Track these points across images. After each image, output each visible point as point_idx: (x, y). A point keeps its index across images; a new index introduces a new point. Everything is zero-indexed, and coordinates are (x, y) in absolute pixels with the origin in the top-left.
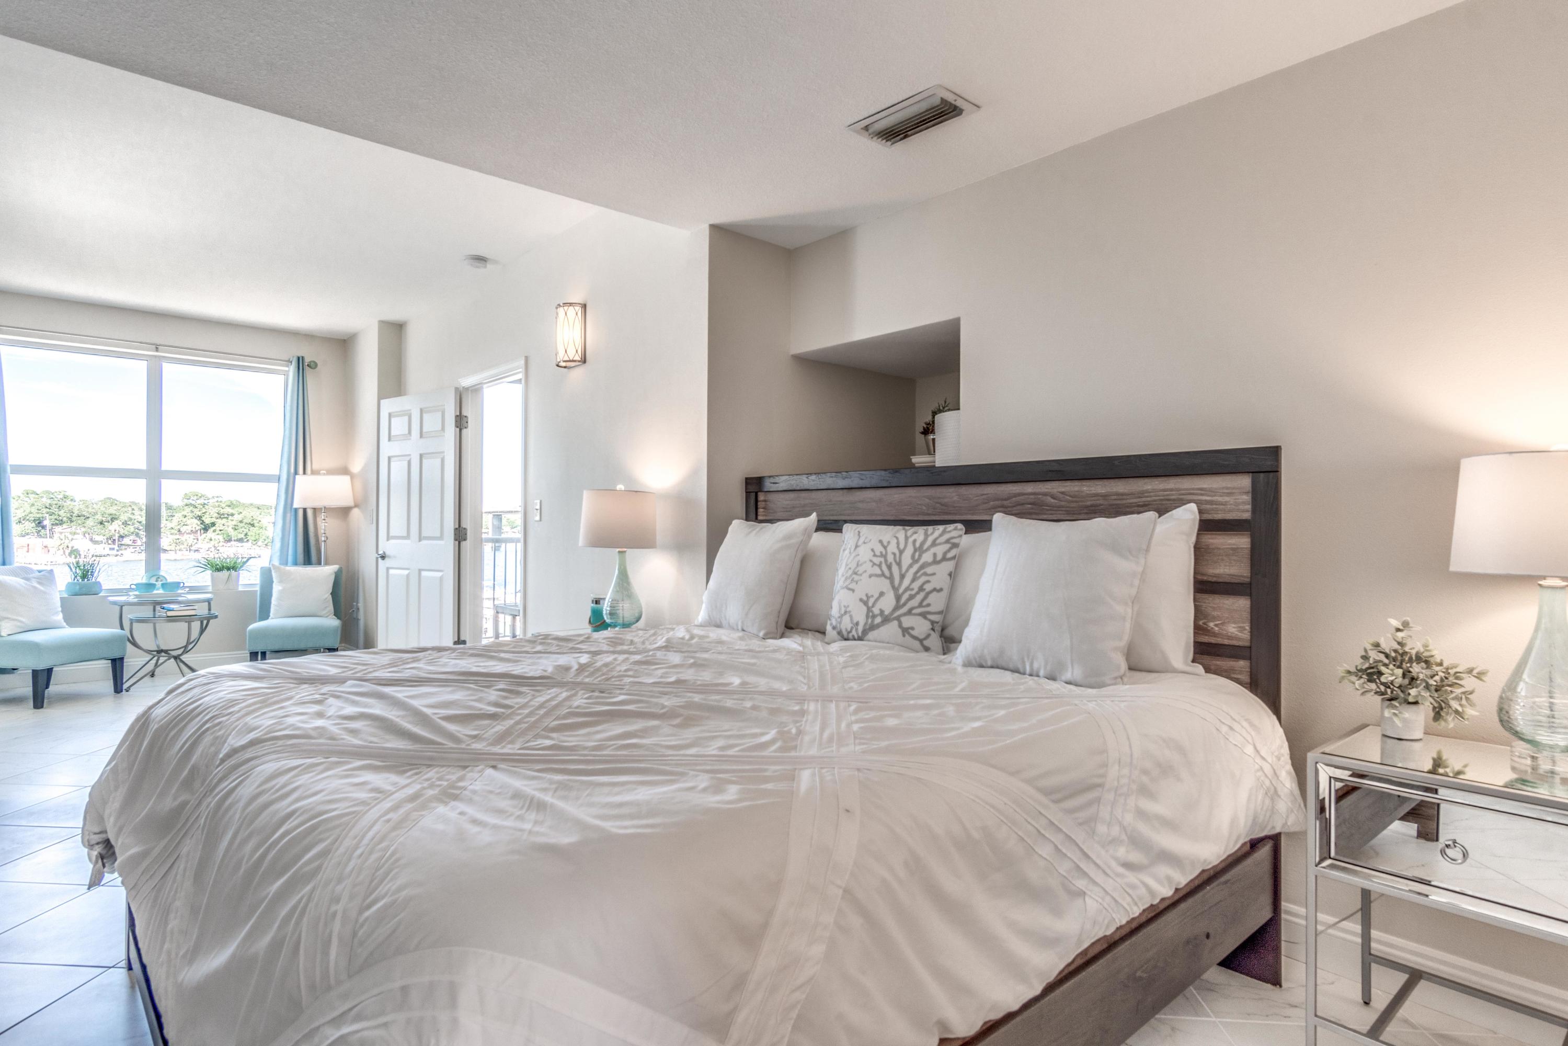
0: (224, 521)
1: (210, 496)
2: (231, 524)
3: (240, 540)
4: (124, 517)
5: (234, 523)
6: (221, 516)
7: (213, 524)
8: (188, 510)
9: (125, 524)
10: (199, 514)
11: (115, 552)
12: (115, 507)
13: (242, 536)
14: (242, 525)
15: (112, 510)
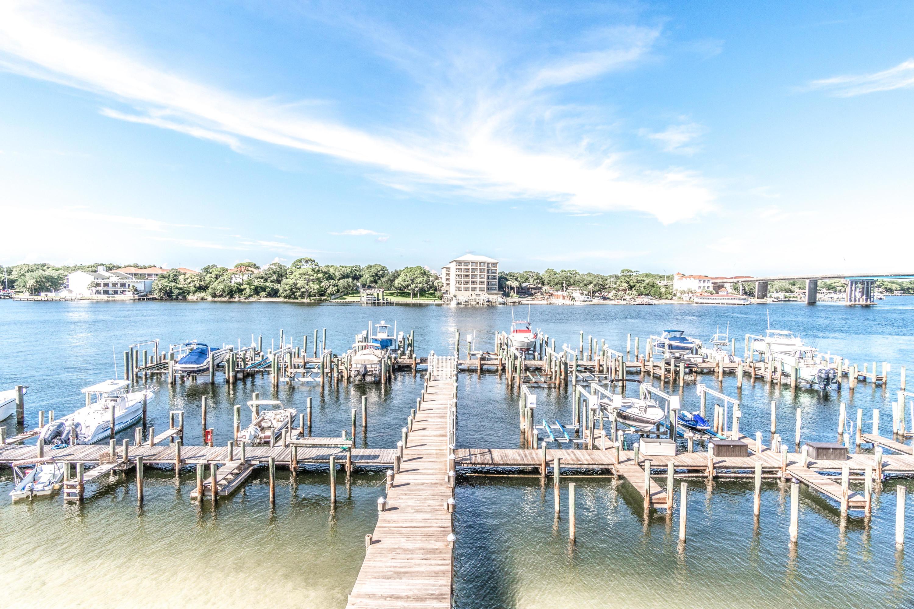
0: (640, 284)
1: (633, 271)
2: (643, 285)
3: (647, 295)
4: (595, 282)
5: (644, 285)
6: (638, 281)
7: (634, 286)
8: (623, 278)
9: (595, 285)
10: (628, 280)
11: (589, 300)
12: (592, 277)
13: (648, 292)
14: (648, 286)
15: (590, 279)
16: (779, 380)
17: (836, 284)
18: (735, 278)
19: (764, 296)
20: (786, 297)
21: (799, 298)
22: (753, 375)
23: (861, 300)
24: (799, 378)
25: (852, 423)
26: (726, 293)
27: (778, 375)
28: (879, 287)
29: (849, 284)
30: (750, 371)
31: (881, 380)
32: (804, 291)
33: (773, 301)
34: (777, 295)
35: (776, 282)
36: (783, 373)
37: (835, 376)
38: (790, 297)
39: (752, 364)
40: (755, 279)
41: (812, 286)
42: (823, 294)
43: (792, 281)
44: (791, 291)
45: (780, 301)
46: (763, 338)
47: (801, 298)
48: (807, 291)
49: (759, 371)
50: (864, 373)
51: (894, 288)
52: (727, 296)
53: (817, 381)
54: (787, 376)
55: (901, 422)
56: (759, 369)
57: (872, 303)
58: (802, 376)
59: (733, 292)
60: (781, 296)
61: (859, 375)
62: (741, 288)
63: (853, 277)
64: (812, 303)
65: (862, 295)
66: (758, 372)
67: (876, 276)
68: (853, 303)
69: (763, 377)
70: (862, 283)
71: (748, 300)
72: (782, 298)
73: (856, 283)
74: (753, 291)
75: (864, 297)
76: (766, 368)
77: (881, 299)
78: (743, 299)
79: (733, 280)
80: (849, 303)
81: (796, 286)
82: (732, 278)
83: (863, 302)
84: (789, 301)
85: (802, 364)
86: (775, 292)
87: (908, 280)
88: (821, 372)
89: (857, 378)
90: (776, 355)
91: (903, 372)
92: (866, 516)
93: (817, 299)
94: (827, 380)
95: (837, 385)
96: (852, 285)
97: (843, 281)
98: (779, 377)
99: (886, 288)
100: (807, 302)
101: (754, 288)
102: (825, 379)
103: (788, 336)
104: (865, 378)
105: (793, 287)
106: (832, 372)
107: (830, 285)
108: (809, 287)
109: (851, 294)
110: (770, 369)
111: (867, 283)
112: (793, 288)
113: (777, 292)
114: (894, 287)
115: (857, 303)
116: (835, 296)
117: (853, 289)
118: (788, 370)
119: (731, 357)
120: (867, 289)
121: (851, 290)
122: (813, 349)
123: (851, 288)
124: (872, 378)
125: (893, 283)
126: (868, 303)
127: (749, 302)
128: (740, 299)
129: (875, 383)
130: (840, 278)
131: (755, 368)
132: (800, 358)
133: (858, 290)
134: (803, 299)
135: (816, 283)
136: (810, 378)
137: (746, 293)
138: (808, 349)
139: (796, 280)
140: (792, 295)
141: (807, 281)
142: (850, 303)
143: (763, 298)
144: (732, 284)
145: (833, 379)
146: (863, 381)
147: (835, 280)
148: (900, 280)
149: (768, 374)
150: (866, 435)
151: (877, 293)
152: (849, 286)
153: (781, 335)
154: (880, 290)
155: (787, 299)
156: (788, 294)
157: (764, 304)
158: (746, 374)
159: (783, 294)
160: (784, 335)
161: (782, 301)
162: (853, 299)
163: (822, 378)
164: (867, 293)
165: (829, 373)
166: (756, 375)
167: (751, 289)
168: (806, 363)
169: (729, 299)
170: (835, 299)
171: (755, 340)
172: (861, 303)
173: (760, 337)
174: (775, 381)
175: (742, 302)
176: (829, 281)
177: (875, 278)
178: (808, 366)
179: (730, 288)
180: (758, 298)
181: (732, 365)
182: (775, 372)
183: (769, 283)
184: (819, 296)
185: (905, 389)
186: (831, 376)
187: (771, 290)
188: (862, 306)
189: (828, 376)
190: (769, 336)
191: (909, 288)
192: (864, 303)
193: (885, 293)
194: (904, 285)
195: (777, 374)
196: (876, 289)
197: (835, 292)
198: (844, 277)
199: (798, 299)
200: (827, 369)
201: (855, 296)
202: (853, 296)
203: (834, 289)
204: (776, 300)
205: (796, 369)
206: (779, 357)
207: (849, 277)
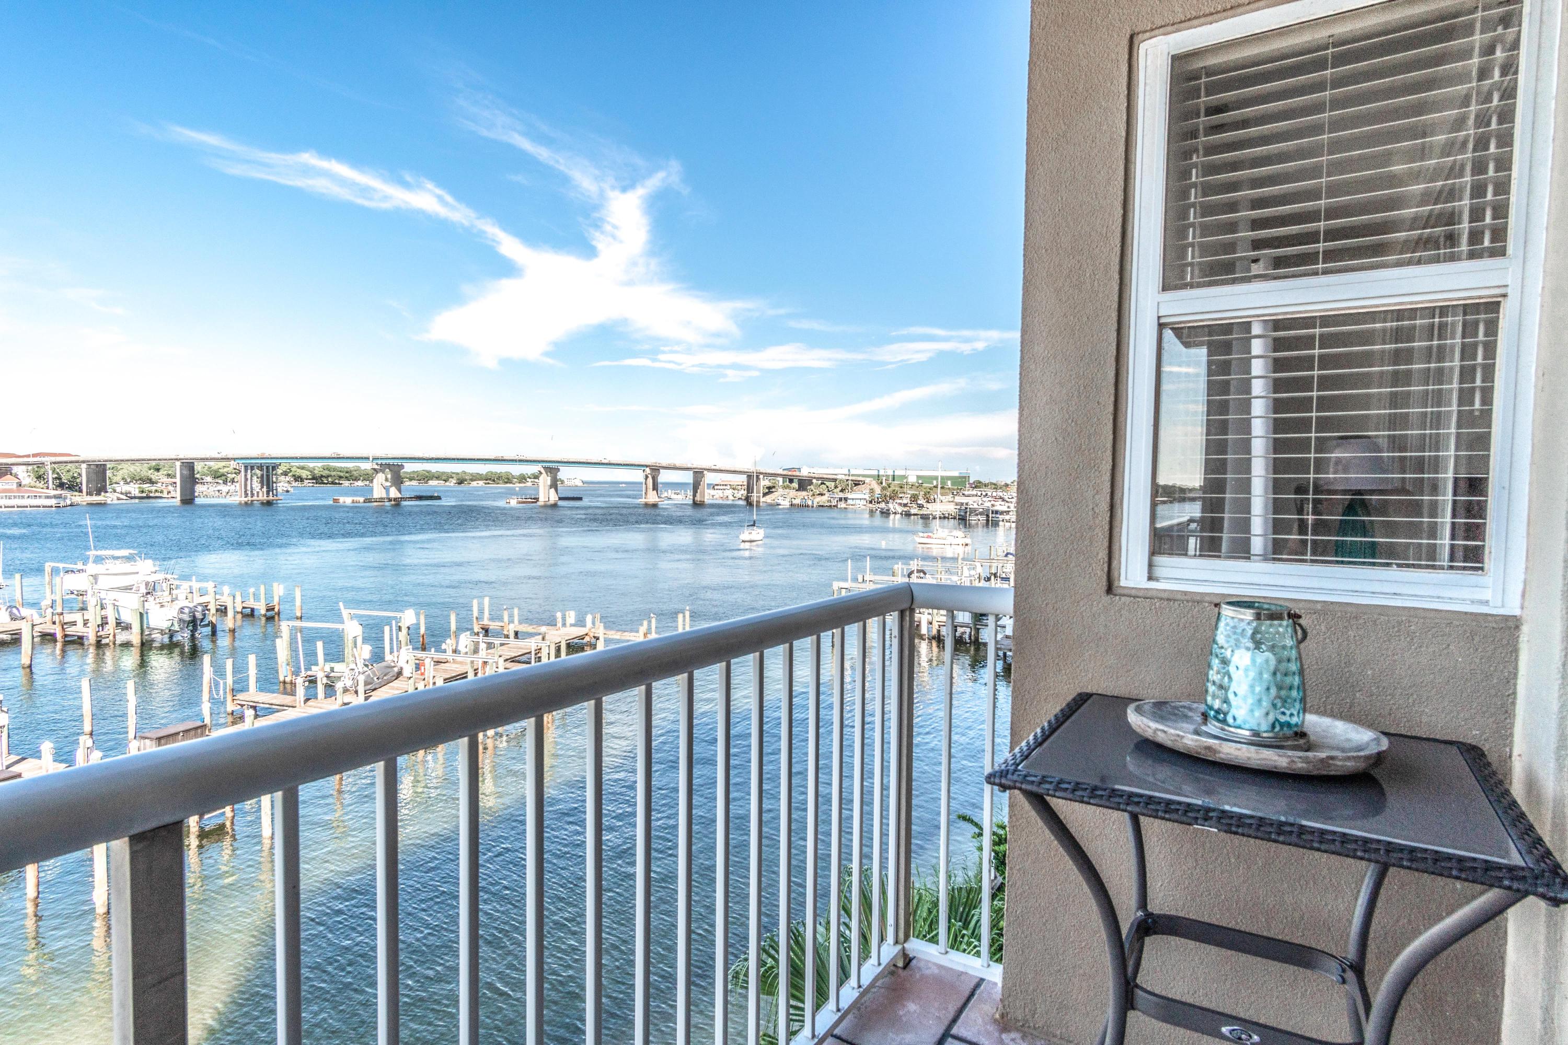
16: (111, 637)
17: (226, 470)
18: (35, 455)
19: (101, 489)
20: (143, 492)
21: (165, 492)
22: (59, 636)
23: (261, 494)
24: (148, 628)
25: (221, 682)
26: (14, 487)
27: (110, 628)
28: (285, 474)
29: (243, 470)
30: (52, 631)
31: (273, 609)
32: (174, 480)
33: (119, 499)
34: (126, 488)
35: (124, 465)
36: (118, 624)
37: (204, 615)
38: (151, 492)
39: (56, 618)
40: (81, 459)
41: (186, 472)
42: (206, 486)
43: (154, 463)
44: (152, 482)
45: (131, 498)
46: (84, 567)
47: (169, 492)
48: (178, 480)
49: (73, 628)
50: (251, 603)
51: (304, 476)
52: (18, 491)
53: (176, 628)
54: (127, 627)
55: (288, 664)
56: (74, 624)
57: (275, 498)
58: (152, 625)
59: (33, 484)
60: (134, 489)
61: (244, 608)
62: (51, 476)
63: (248, 458)
64: (188, 500)
65: (262, 487)
66: (71, 630)
67: (277, 458)
68: (249, 498)
69: (81, 638)
70: (260, 467)
71: (65, 498)
72: (136, 492)
73: (252, 468)
74: (78, 480)
75: (265, 489)
76: (86, 623)
77: (288, 491)
78: (55, 497)
79: (31, 460)
80: (244, 499)
81: (161, 472)
82: (28, 456)
83: (263, 497)
84: (148, 497)
85: (151, 605)
86: (122, 483)
87: (320, 465)
88: (182, 613)
89: (241, 613)
90: (103, 595)
91: (298, 594)
92: (227, 818)
93: (196, 494)
94: (194, 623)
95: (209, 628)
96: (246, 471)
97: (233, 464)
98: (111, 632)
99: (294, 476)
100: (179, 498)
101: (80, 475)
102: (189, 622)
103: (129, 559)
104: (253, 610)
105: (156, 473)
106: (200, 609)
107: (216, 471)
108: (181, 474)
109: (246, 485)
110: (95, 620)
111: (267, 467)
112: (154, 476)
113: (127, 483)
114: (304, 474)
115: (255, 498)
116: (225, 489)
117: (249, 477)
118: (127, 617)
119: (15, 610)
120: (268, 476)
121: (246, 479)
122: (169, 576)
123: (246, 475)
124: (261, 608)
125: (303, 468)
126: (271, 498)
127: (69, 502)
128: (48, 497)
129: (265, 615)
130: (228, 459)
131: (63, 625)
132: (148, 593)
133: (255, 478)
134: (173, 494)
135: (193, 467)
136: (165, 625)
137: (61, 486)
138: (160, 576)
139: (162, 463)
140: (153, 488)
141: (178, 464)
142: (246, 499)
143: (98, 494)
144: (30, 468)
145: (202, 620)
146: (250, 615)
147: (223, 464)
148: (311, 465)
149: (89, 630)
150: (240, 696)
151: (282, 484)
152: (243, 473)
153: (118, 558)
154: (288, 479)
155: (144, 495)
156: (146, 486)
157: (100, 504)
158: (47, 638)
159: (137, 486)
160: (123, 557)
161: (135, 498)
162: (249, 492)
163: (184, 621)
164: (268, 482)
165: (195, 611)
166: (66, 636)
167: (73, 477)
168: (158, 600)
169: (23, 497)
170: (224, 494)
171: (67, 572)
172: (261, 498)
173: (80, 566)
174: (104, 641)
175: (53, 502)
176: (215, 465)
177: (278, 461)
178: (162, 606)
179: (26, 474)
180: (89, 493)
181: (15, 625)
182: (104, 623)
183: (108, 466)
184: (199, 488)
185: (301, 618)
186: (199, 615)
187: (115, 479)
188: (262, 504)
189: (194, 616)
190: (95, 562)
191: (322, 476)
192: (265, 497)
193: (294, 484)
194: (316, 472)
195: (107, 627)
196: (282, 478)
197: (225, 482)
198: (234, 459)
199: (165, 495)
200: (191, 605)
201: (252, 488)
202: (249, 488)
203: (223, 478)
204: (124, 497)
205: (141, 614)
206: (109, 597)
207: (242, 459)
